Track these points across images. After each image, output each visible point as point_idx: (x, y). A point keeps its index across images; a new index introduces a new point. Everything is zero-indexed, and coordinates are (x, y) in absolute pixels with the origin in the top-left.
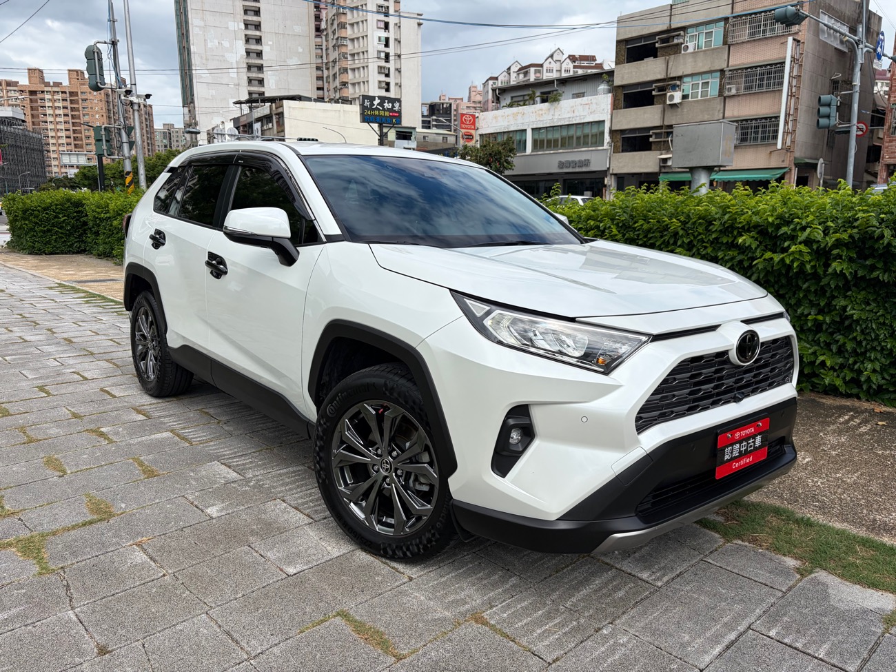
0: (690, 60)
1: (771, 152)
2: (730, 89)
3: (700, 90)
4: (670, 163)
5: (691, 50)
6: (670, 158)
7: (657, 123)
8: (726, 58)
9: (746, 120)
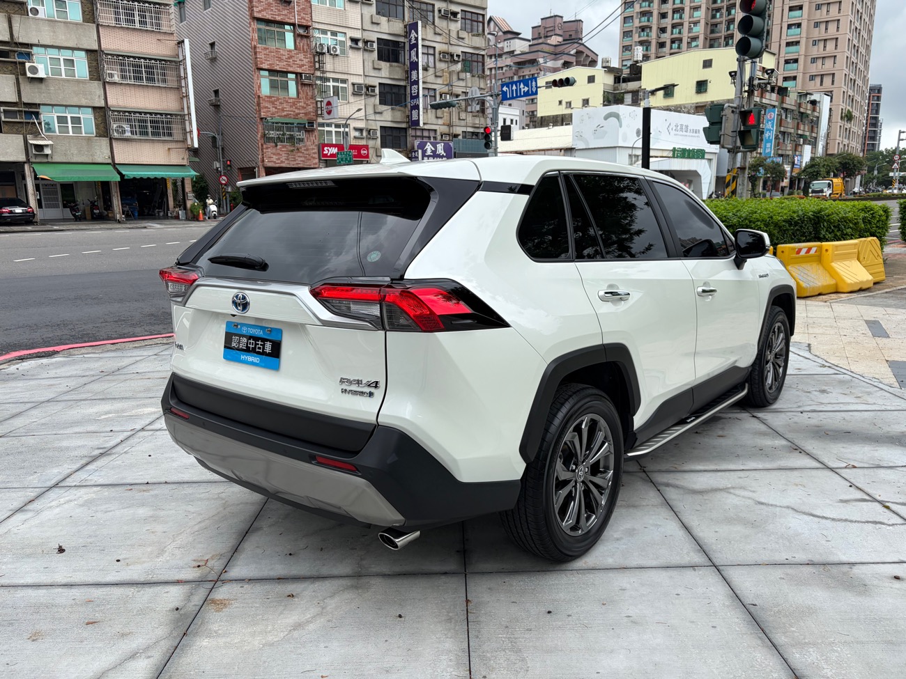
0: (46, 28)
1: (169, 149)
2: (111, 75)
3: (63, 67)
4: (47, 151)
5: (41, 15)
6: (47, 146)
7: (14, 98)
8: (96, 38)
9: (140, 113)
